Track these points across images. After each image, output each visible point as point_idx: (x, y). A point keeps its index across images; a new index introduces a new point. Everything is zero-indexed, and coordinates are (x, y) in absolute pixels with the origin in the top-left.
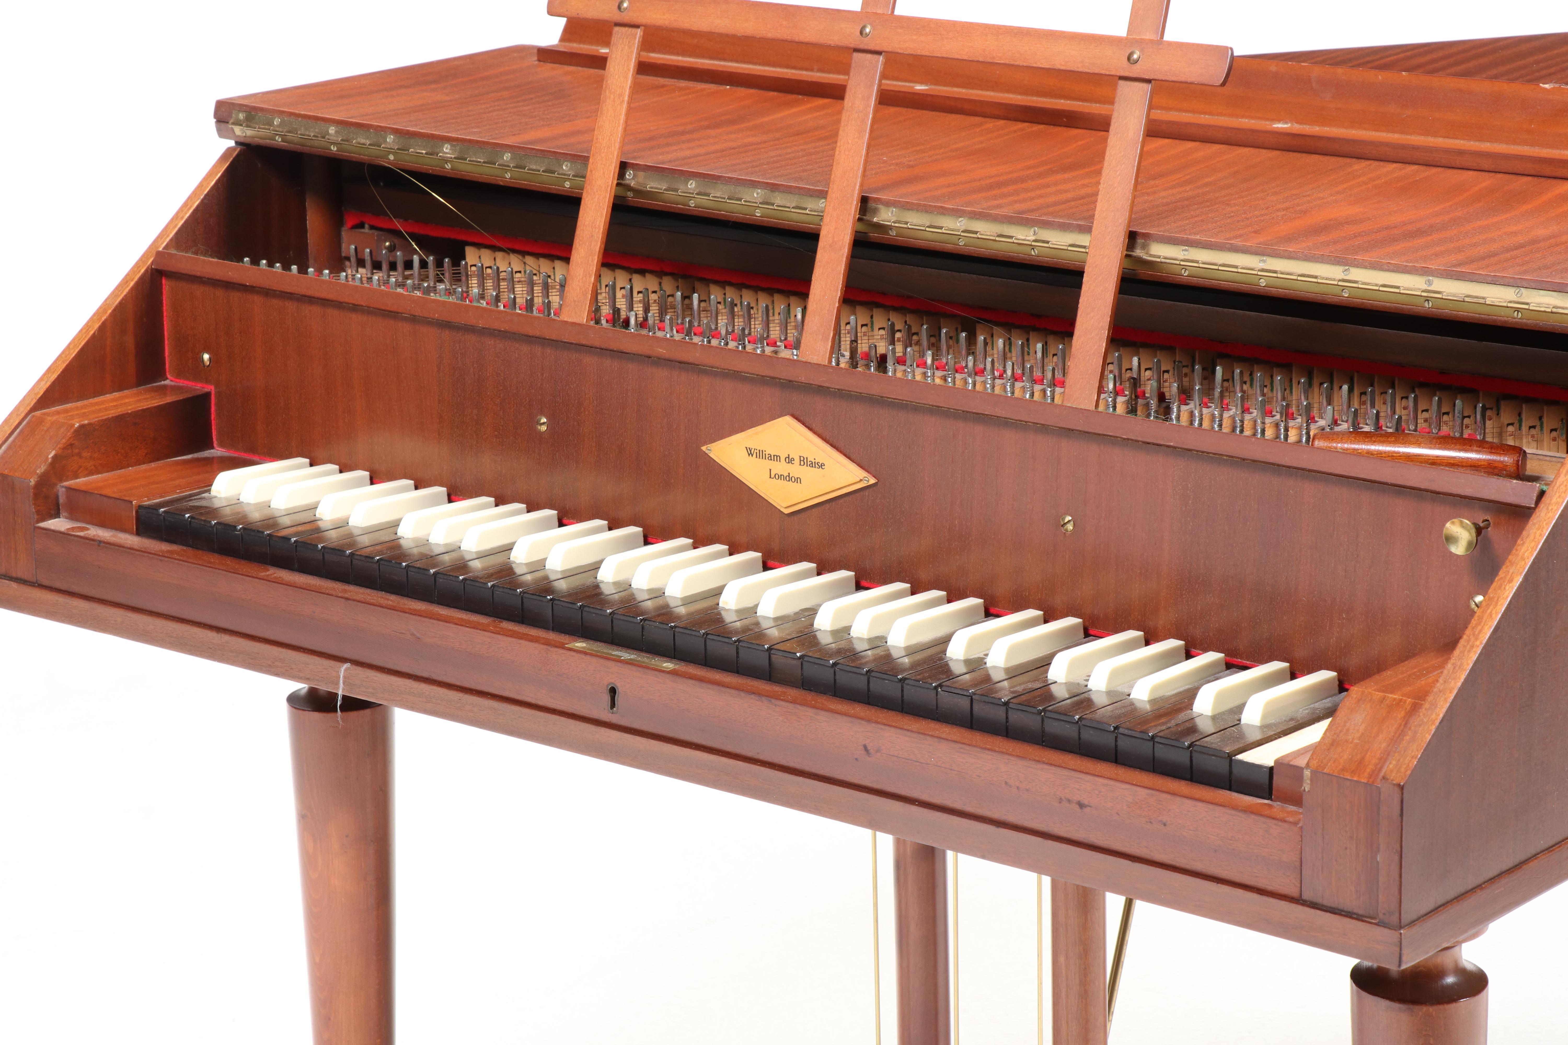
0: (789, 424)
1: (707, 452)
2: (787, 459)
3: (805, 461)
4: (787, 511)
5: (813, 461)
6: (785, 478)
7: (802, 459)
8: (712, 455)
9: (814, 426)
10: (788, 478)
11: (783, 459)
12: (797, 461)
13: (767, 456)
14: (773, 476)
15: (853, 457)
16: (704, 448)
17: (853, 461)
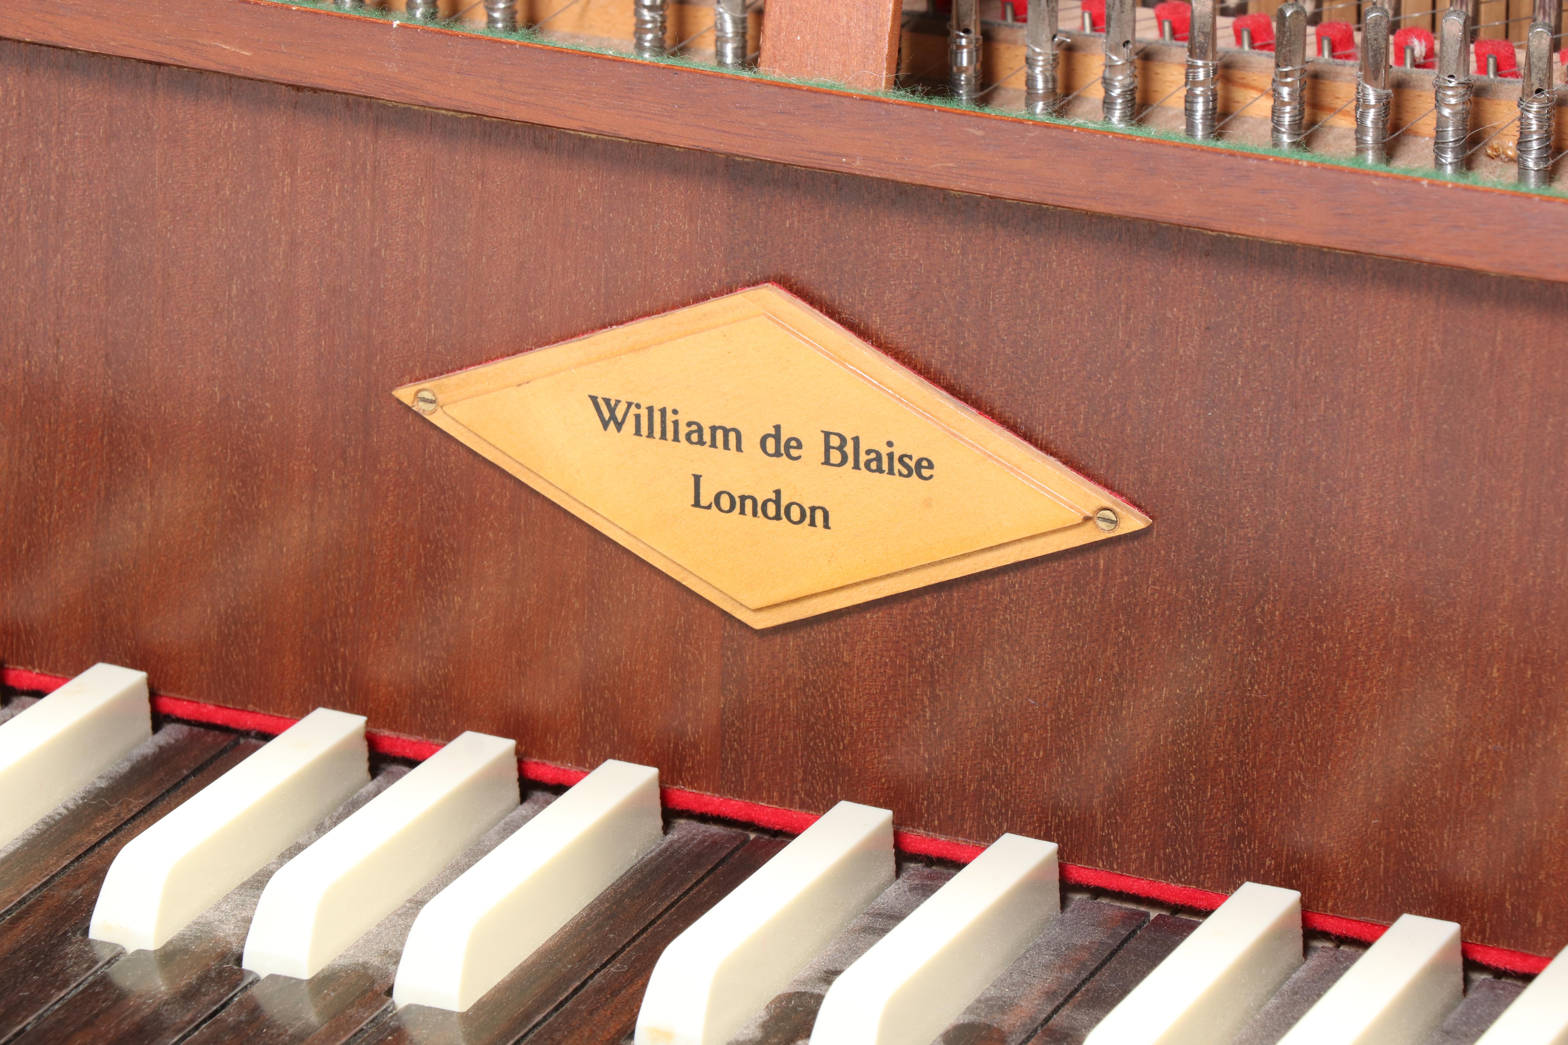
0: (774, 318)
1: (421, 407)
2: (771, 444)
3: (849, 449)
4: (760, 622)
5: (884, 451)
6: (759, 509)
7: (835, 441)
8: (439, 420)
9: (875, 322)
10: (771, 509)
11: (751, 442)
12: (813, 448)
13: (683, 430)
14: (706, 498)
15: (1041, 431)
16: (405, 394)
17: (1045, 447)
